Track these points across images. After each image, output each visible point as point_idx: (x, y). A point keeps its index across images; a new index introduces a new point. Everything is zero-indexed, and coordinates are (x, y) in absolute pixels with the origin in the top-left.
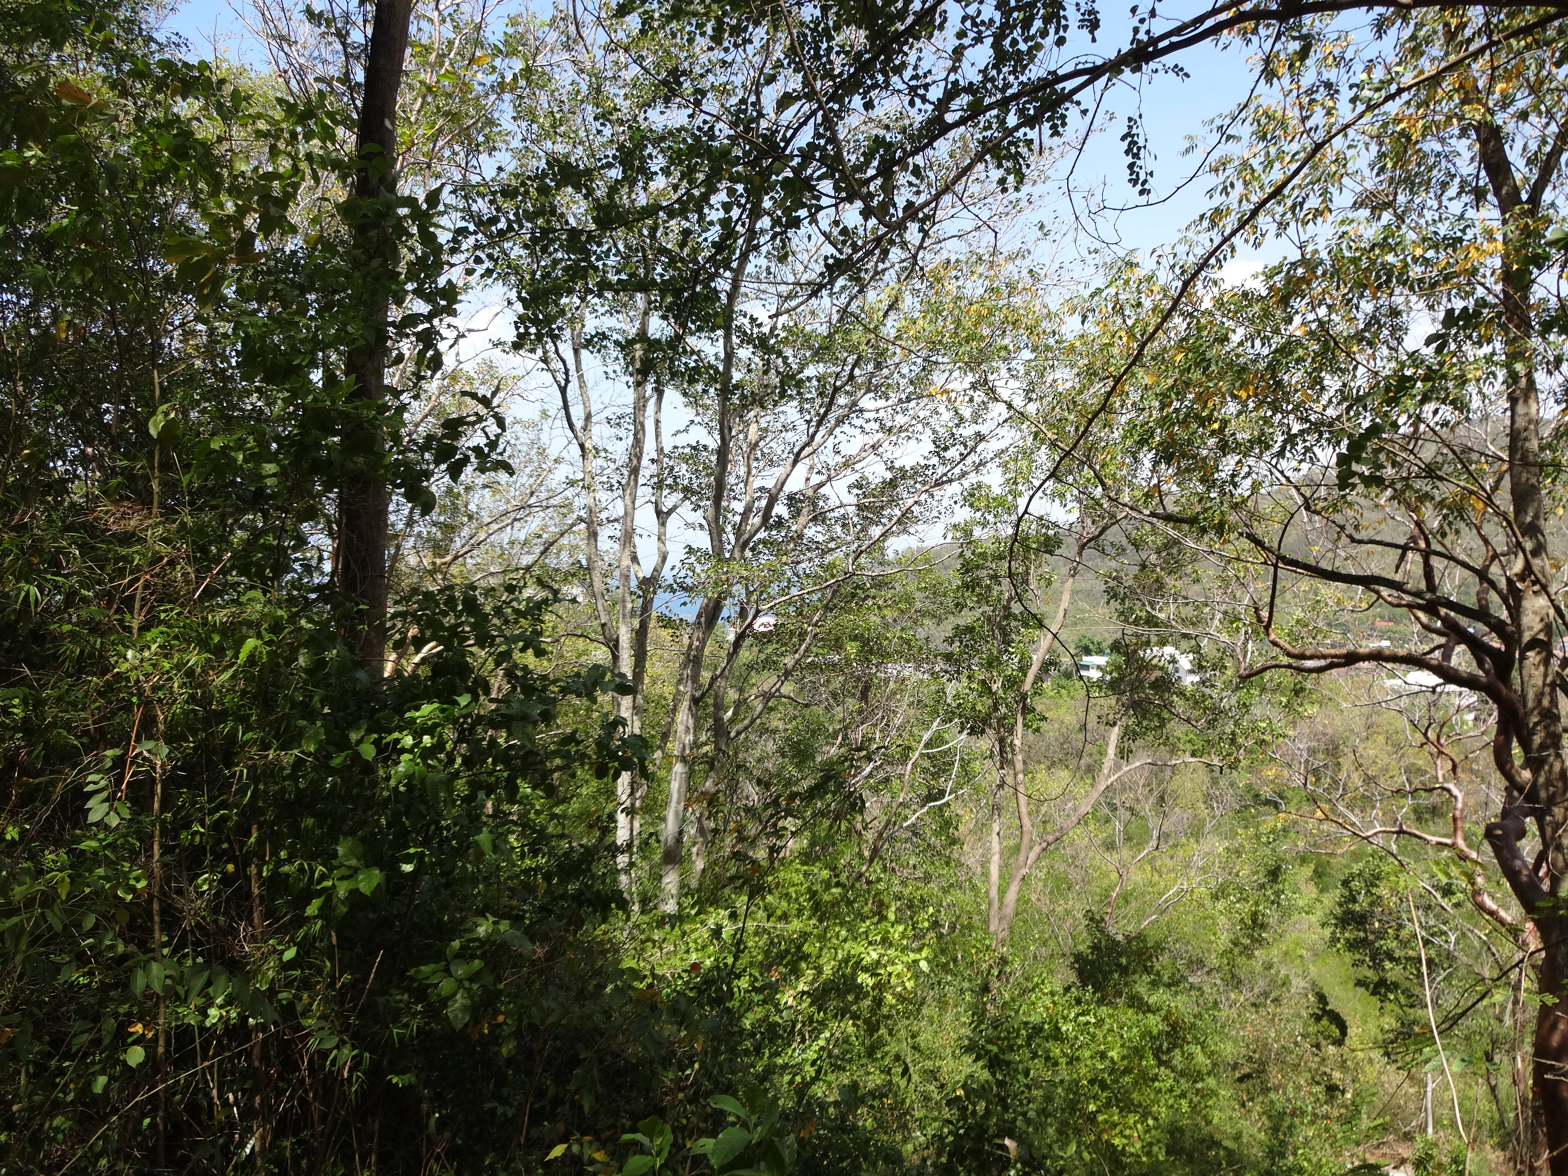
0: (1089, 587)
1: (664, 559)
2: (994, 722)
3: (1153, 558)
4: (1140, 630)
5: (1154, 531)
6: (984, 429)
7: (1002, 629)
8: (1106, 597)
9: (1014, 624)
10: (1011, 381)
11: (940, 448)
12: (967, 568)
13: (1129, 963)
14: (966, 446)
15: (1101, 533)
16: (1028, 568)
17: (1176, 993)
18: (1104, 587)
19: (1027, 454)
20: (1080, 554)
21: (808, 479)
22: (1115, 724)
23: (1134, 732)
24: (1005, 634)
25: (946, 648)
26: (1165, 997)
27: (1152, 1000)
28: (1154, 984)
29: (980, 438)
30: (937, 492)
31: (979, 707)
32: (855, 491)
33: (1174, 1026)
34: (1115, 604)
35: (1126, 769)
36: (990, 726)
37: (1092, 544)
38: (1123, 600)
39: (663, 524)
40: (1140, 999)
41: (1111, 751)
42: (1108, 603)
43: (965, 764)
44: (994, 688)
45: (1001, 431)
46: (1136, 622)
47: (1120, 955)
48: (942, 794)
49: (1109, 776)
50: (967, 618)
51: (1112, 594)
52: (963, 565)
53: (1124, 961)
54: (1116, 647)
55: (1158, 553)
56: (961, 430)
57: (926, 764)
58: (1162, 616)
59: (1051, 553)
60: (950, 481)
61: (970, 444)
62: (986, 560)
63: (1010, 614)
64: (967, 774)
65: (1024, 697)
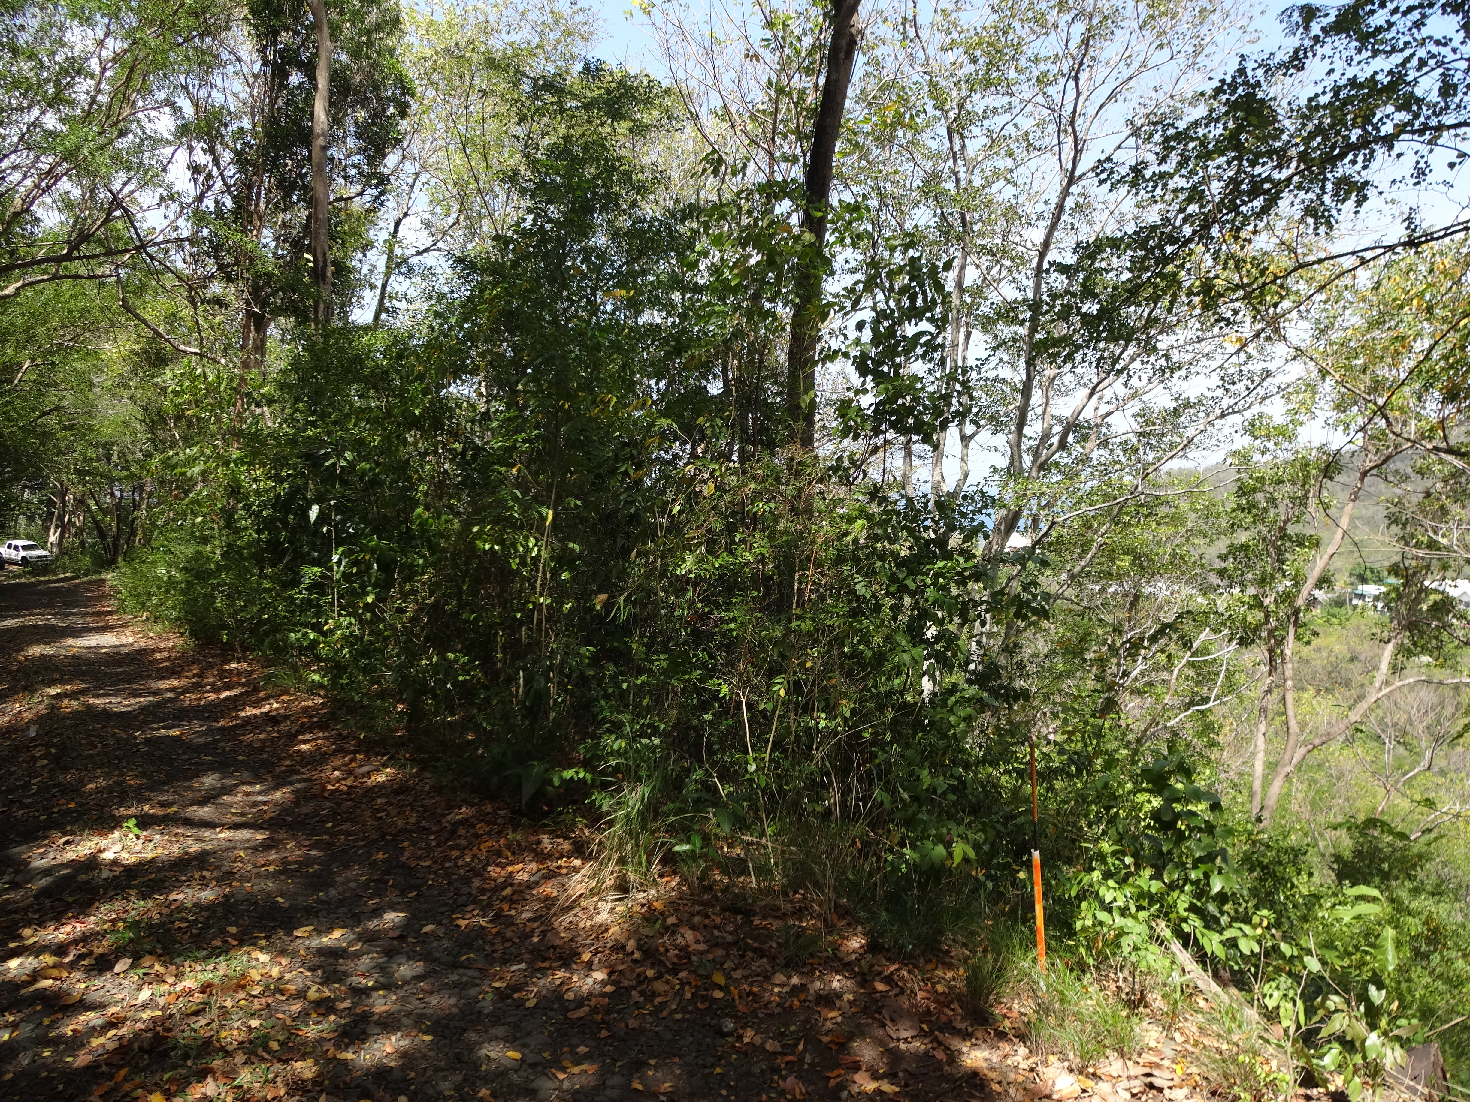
0: (1369, 513)
1: (966, 476)
2: (1264, 634)
3: (1439, 485)
4: (1421, 553)
5: (1442, 462)
6: (1271, 366)
7: (1278, 548)
8: (1387, 522)
9: (1288, 544)
10: (1301, 322)
11: (1227, 382)
12: (1242, 491)
13: (1390, 868)
14: (1253, 382)
15: (1385, 461)
16: (1307, 492)
17: (1439, 901)
18: (1385, 513)
19: (1311, 388)
20: (1362, 480)
21: (1097, 409)
22: (1389, 641)
23: (1409, 651)
24: (1280, 552)
25: (1219, 564)
26: (1426, 903)
27: (1414, 905)
28: (1416, 892)
29: (1267, 374)
30: (1219, 423)
31: (1249, 619)
32: (1139, 419)
33: (1435, 931)
34: (1395, 529)
35: (1398, 684)
36: (1260, 638)
37: (1374, 472)
38: (1404, 525)
39: (966, 446)
40: (1401, 903)
41: (1384, 666)
42: (1388, 527)
43: (1229, 675)
44: (1266, 602)
45: (1289, 367)
46: (1418, 545)
47: (1383, 861)
48: (1206, 700)
49: (1380, 689)
50: (1242, 537)
51: (1393, 519)
52: (1240, 488)
53: (1386, 866)
54: (1394, 570)
55: (1445, 481)
56: (1249, 366)
57: (1191, 673)
58: (1444, 541)
59: (1331, 479)
60: (1234, 412)
61: (1257, 379)
62: (1263, 484)
63: (1285, 535)
64: (1230, 686)
65: (1297, 612)
